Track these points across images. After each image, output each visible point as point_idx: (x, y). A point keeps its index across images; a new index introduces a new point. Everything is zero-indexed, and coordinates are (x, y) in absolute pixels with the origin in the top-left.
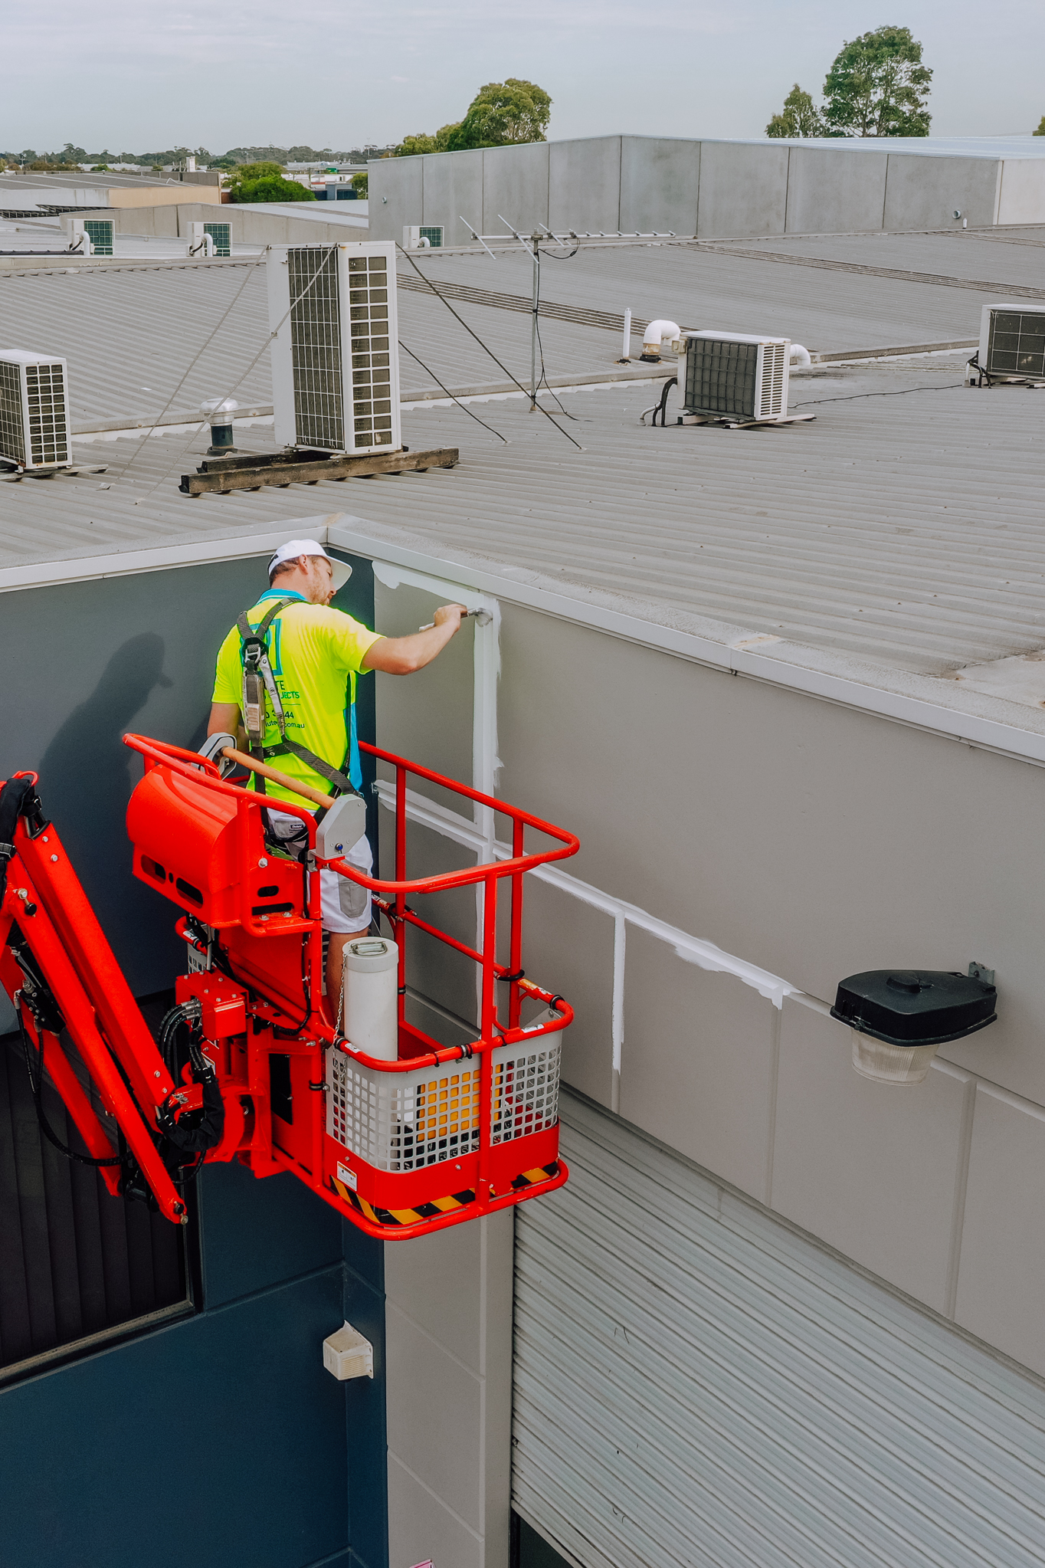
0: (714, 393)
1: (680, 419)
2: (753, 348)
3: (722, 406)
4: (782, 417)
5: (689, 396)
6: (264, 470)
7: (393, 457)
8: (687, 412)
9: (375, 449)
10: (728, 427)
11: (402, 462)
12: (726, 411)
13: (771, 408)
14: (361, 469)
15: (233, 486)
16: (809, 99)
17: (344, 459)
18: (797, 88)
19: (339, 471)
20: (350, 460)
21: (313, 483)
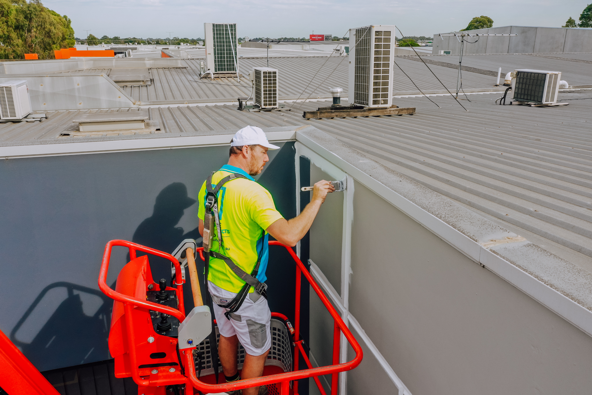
0: (526, 93)
1: (511, 103)
2: (545, 75)
3: (529, 98)
4: (554, 103)
5: (516, 94)
6: (336, 111)
7: (388, 110)
8: (515, 100)
9: (380, 106)
10: (530, 106)
11: (392, 112)
12: (530, 100)
13: (550, 99)
14: (375, 113)
15: (323, 117)
16: (574, 21)
17: (369, 109)
18: (571, 18)
19: (366, 114)
20: (371, 110)
21: (355, 117)
